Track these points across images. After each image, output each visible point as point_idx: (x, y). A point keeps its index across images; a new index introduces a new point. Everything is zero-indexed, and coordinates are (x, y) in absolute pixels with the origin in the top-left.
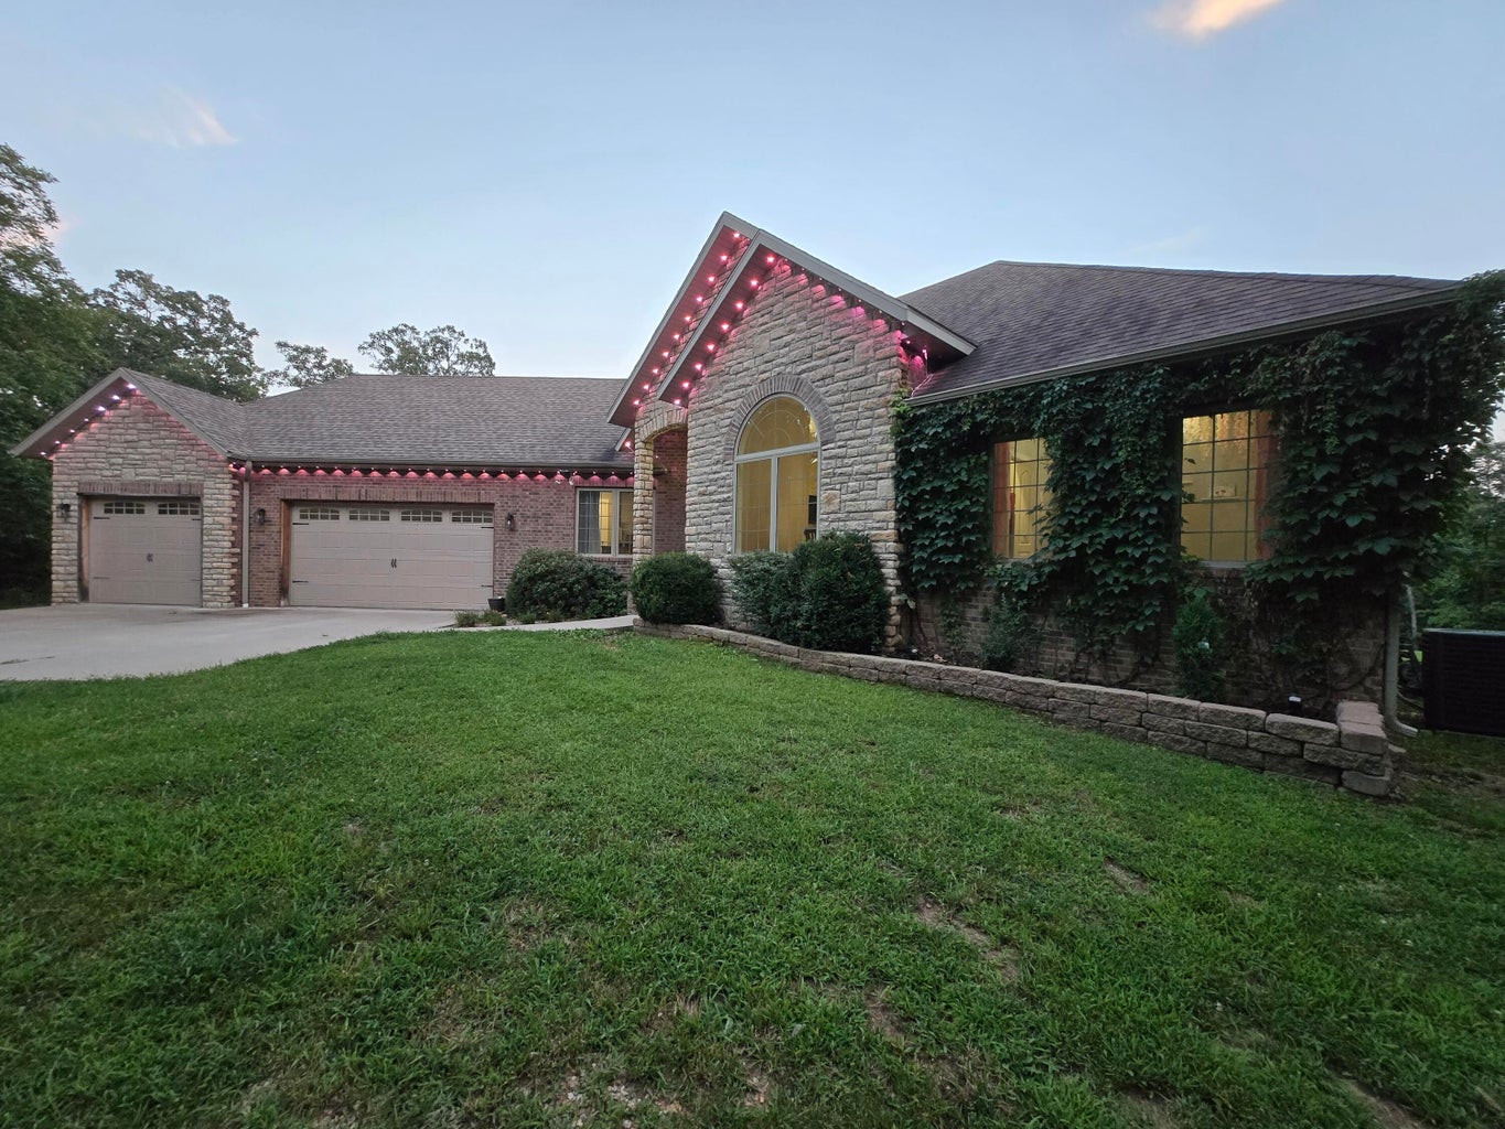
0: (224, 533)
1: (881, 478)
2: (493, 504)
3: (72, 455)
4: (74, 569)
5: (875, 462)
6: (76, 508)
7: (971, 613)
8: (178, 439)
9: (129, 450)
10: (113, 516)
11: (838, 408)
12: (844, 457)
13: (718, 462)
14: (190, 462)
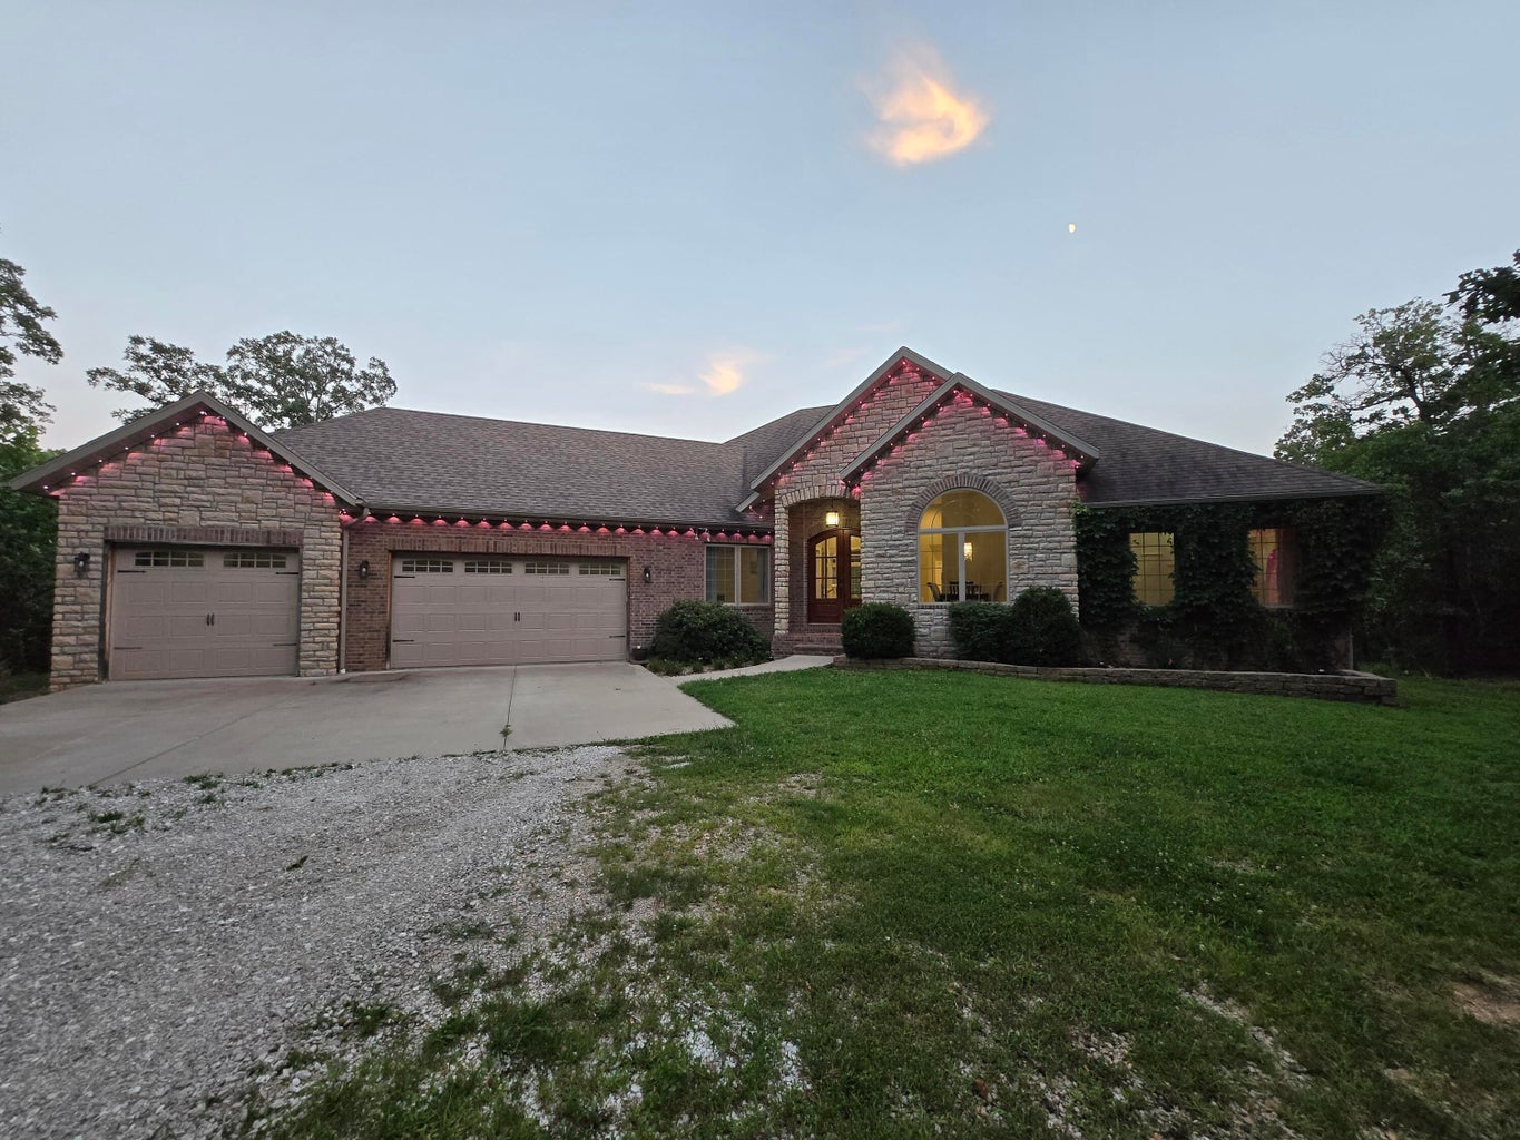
0: (332, 588)
1: (1065, 553)
2: (628, 558)
3: (95, 491)
4: (95, 638)
5: (1059, 542)
6: (100, 559)
7: (1121, 638)
9: (189, 489)
11: (1024, 503)
12: (1031, 537)
13: (899, 532)
14: (283, 506)
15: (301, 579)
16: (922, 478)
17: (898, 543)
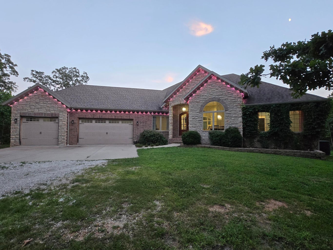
1: (239, 118)
2: (133, 119)
3: (18, 105)
5: (238, 115)
6: (19, 120)
7: (255, 140)
9: (36, 104)
10: (29, 122)
11: (229, 105)
12: (231, 113)
13: (198, 113)
14: (55, 108)
15: (59, 124)
16: (204, 99)
17: (198, 115)
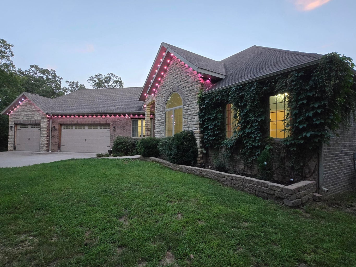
0: (45, 133)
1: (196, 115)
2: (110, 124)
3: (13, 114)
4: (13, 142)
6: (14, 127)
8: (35, 109)
9: (25, 112)
10: (21, 129)
12: (188, 109)
14: (38, 115)
15: (40, 131)
16: (166, 90)
